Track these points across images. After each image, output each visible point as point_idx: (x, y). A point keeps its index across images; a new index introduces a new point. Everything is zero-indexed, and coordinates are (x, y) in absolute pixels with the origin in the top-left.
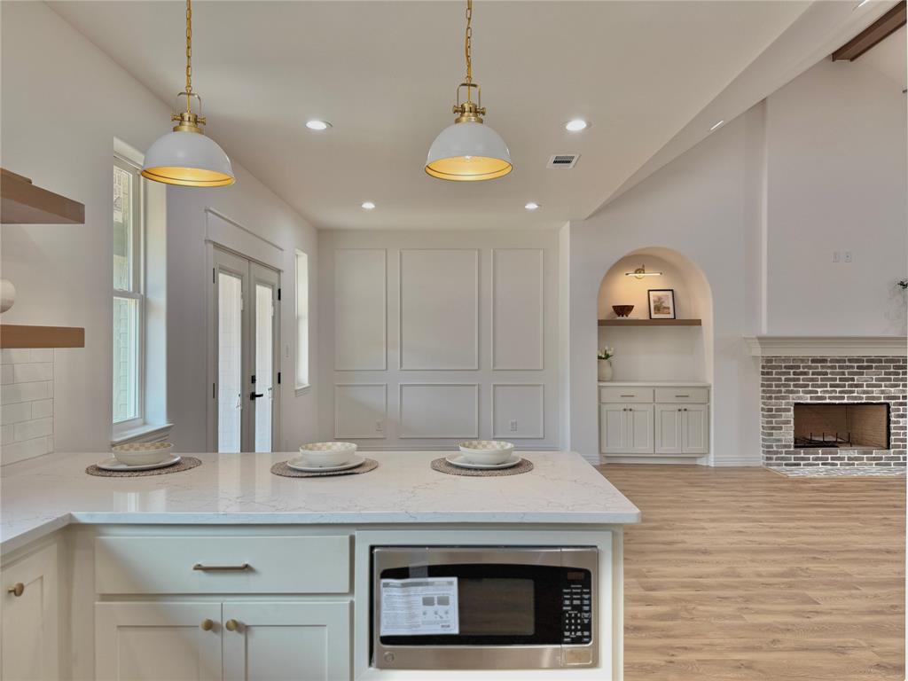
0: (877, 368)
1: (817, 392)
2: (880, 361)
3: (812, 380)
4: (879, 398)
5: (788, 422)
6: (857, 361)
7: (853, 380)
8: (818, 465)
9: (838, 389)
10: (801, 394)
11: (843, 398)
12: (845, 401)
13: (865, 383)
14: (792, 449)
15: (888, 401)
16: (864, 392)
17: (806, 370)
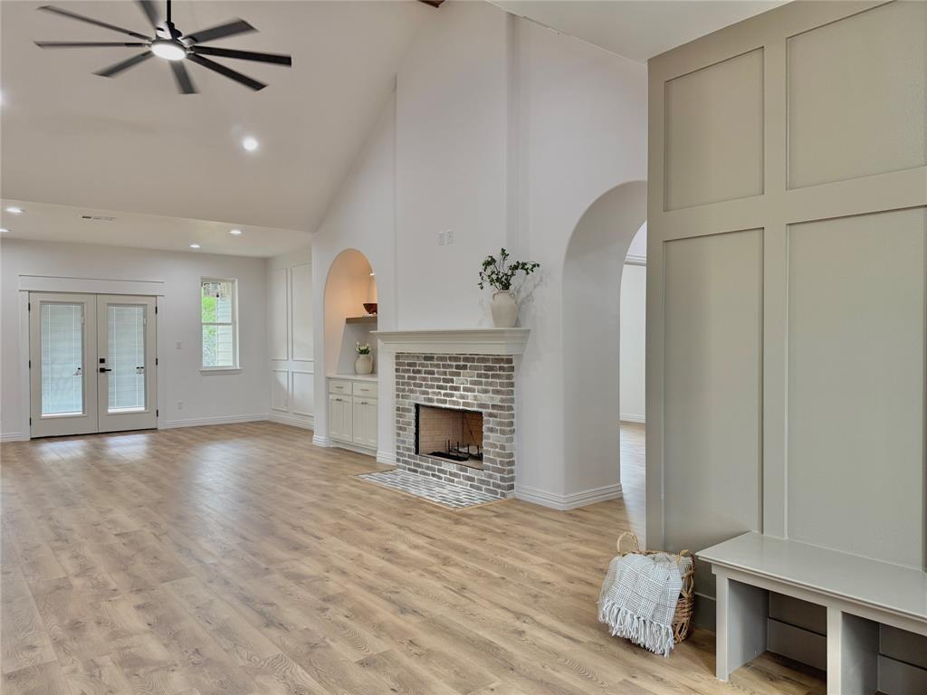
0: (471, 368)
1: (427, 393)
2: (473, 360)
3: (424, 379)
4: (472, 405)
5: (409, 424)
6: (456, 359)
7: (452, 381)
8: (428, 475)
9: (443, 392)
10: (418, 394)
11: (445, 402)
12: (448, 406)
13: (462, 386)
14: (413, 454)
15: (480, 410)
16: (462, 397)
17: (420, 368)
